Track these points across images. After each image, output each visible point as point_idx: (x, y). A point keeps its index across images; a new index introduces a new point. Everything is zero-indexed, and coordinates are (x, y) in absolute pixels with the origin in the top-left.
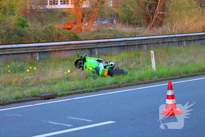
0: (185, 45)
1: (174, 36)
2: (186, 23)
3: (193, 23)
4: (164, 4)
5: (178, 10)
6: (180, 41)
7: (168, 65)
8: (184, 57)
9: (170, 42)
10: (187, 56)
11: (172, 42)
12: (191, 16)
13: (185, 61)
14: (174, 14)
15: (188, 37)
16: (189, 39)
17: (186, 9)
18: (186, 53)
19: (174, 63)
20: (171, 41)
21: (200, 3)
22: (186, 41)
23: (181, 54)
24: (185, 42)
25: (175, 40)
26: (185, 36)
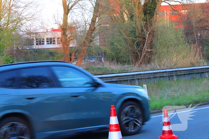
0: (175, 80)
1: (164, 71)
2: (174, 60)
3: (181, 59)
4: (151, 42)
5: (166, 47)
6: (171, 75)
7: (160, 98)
8: (175, 91)
9: (161, 77)
10: (178, 90)
11: (163, 77)
12: (179, 53)
13: (176, 95)
14: (162, 51)
15: (178, 72)
16: (179, 74)
17: (173, 45)
18: (177, 87)
19: (166, 96)
20: (161, 75)
21: (187, 39)
22: (176, 75)
23: (172, 88)
24: (175, 77)
25: (166, 75)
26: (175, 71)
